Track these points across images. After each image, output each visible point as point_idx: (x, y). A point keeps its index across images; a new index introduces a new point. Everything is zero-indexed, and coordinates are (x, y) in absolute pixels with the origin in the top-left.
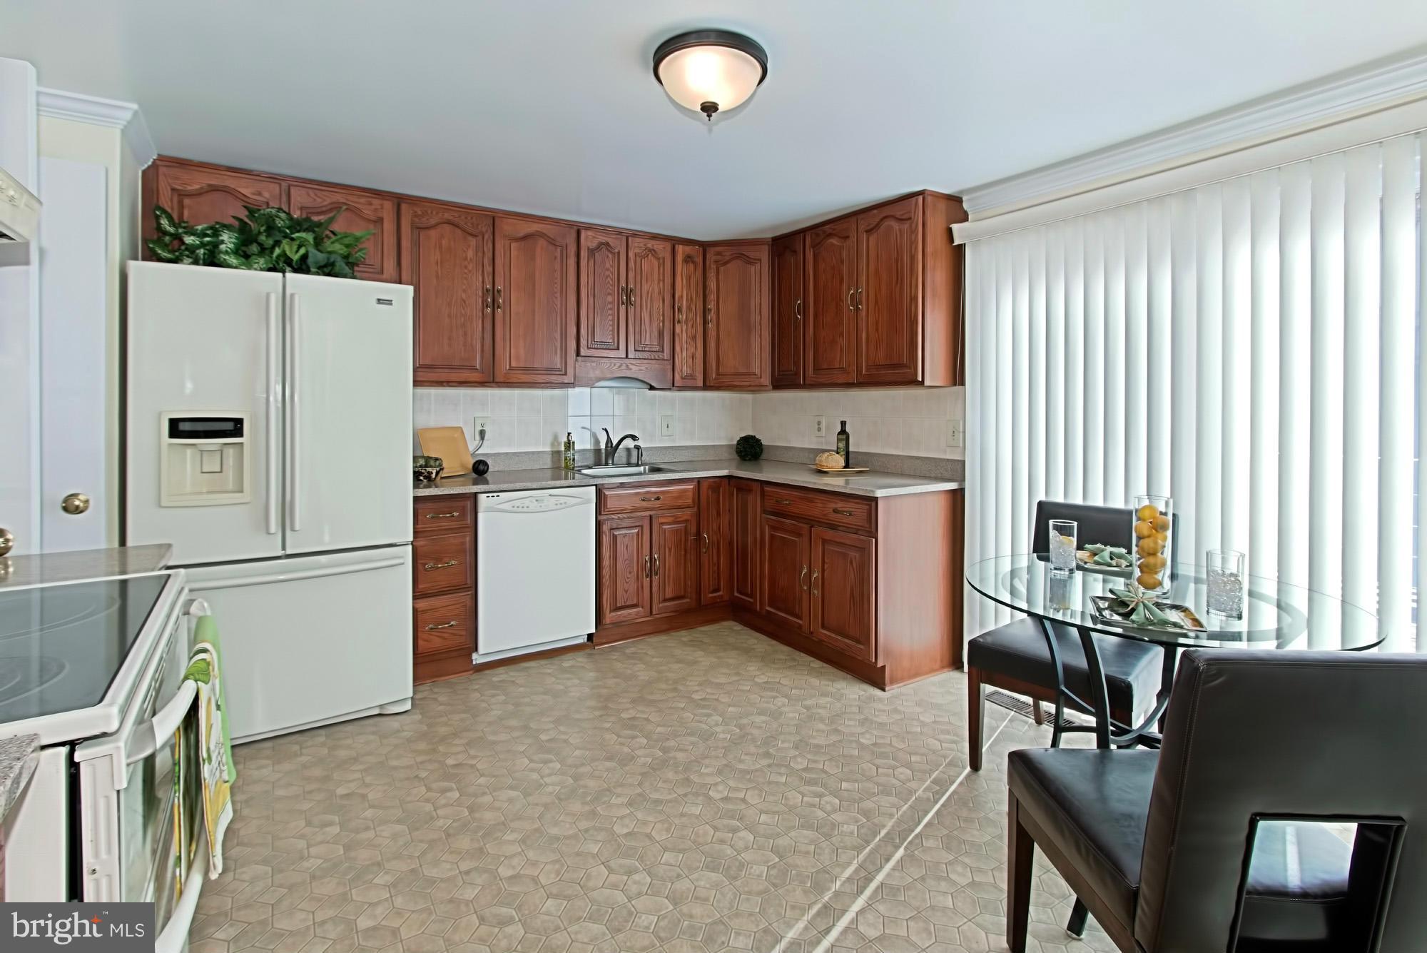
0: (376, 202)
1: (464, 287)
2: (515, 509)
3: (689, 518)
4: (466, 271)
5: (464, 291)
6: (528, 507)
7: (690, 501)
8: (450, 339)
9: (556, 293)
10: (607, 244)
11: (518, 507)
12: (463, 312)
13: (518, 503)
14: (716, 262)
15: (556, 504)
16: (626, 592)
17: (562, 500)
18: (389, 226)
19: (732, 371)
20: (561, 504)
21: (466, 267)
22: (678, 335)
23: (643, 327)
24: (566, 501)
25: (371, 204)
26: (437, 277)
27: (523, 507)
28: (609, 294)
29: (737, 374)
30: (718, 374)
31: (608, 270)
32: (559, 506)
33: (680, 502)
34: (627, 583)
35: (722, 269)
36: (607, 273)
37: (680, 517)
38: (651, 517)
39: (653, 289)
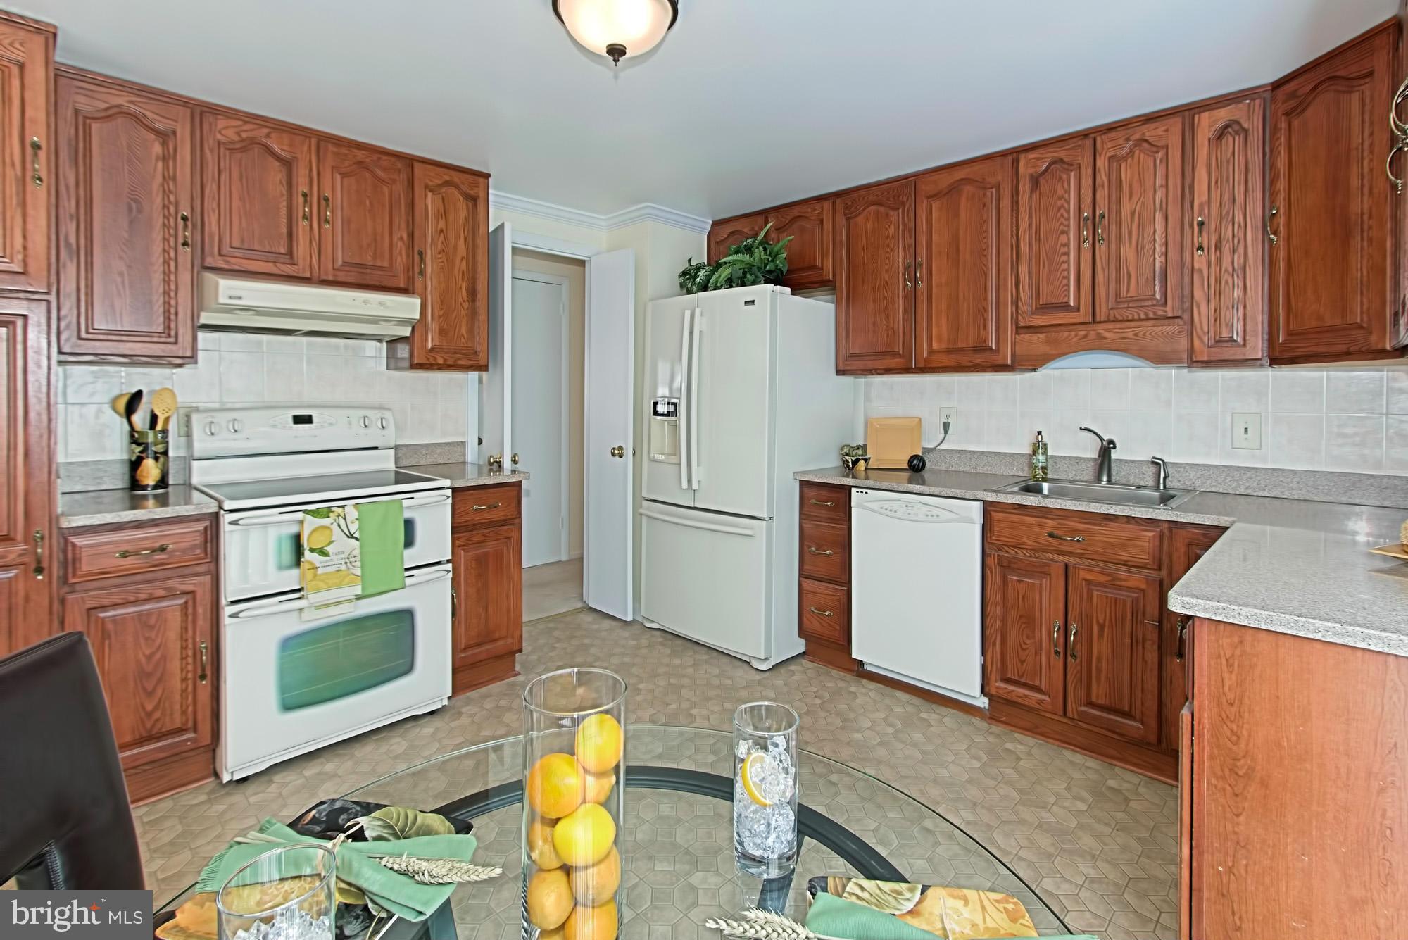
0: (818, 206)
1: (886, 267)
2: (883, 511)
3: (1143, 586)
4: (889, 250)
5: (887, 271)
6: (895, 512)
7: (1145, 558)
8: (874, 324)
9: (985, 250)
10: (1061, 161)
11: (886, 510)
12: (886, 295)
13: (886, 504)
14: (1287, 114)
15: (927, 516)
16: (1022, 662)
17: (935, 511)
18: (828, 224)
19: (1314, 324)
20: (932, 516)
21: (888, 246)
22: (1200, 271)
23: (1124, 269)
24: (939, 513)
25: (815, 210)
26: (864, 263)
27: (891, 511)
28: (1063, 232)
29: (1321, 330)
30: (1289, 333)
31: (1060, 198)
32: (930, 518)
33: (1123, 555)
34: (1023, 649)
35: (1296, 123)
36: (1059, 203)
37: (1125, 580)
38: (1067, 566)
39: (1143, 205)
